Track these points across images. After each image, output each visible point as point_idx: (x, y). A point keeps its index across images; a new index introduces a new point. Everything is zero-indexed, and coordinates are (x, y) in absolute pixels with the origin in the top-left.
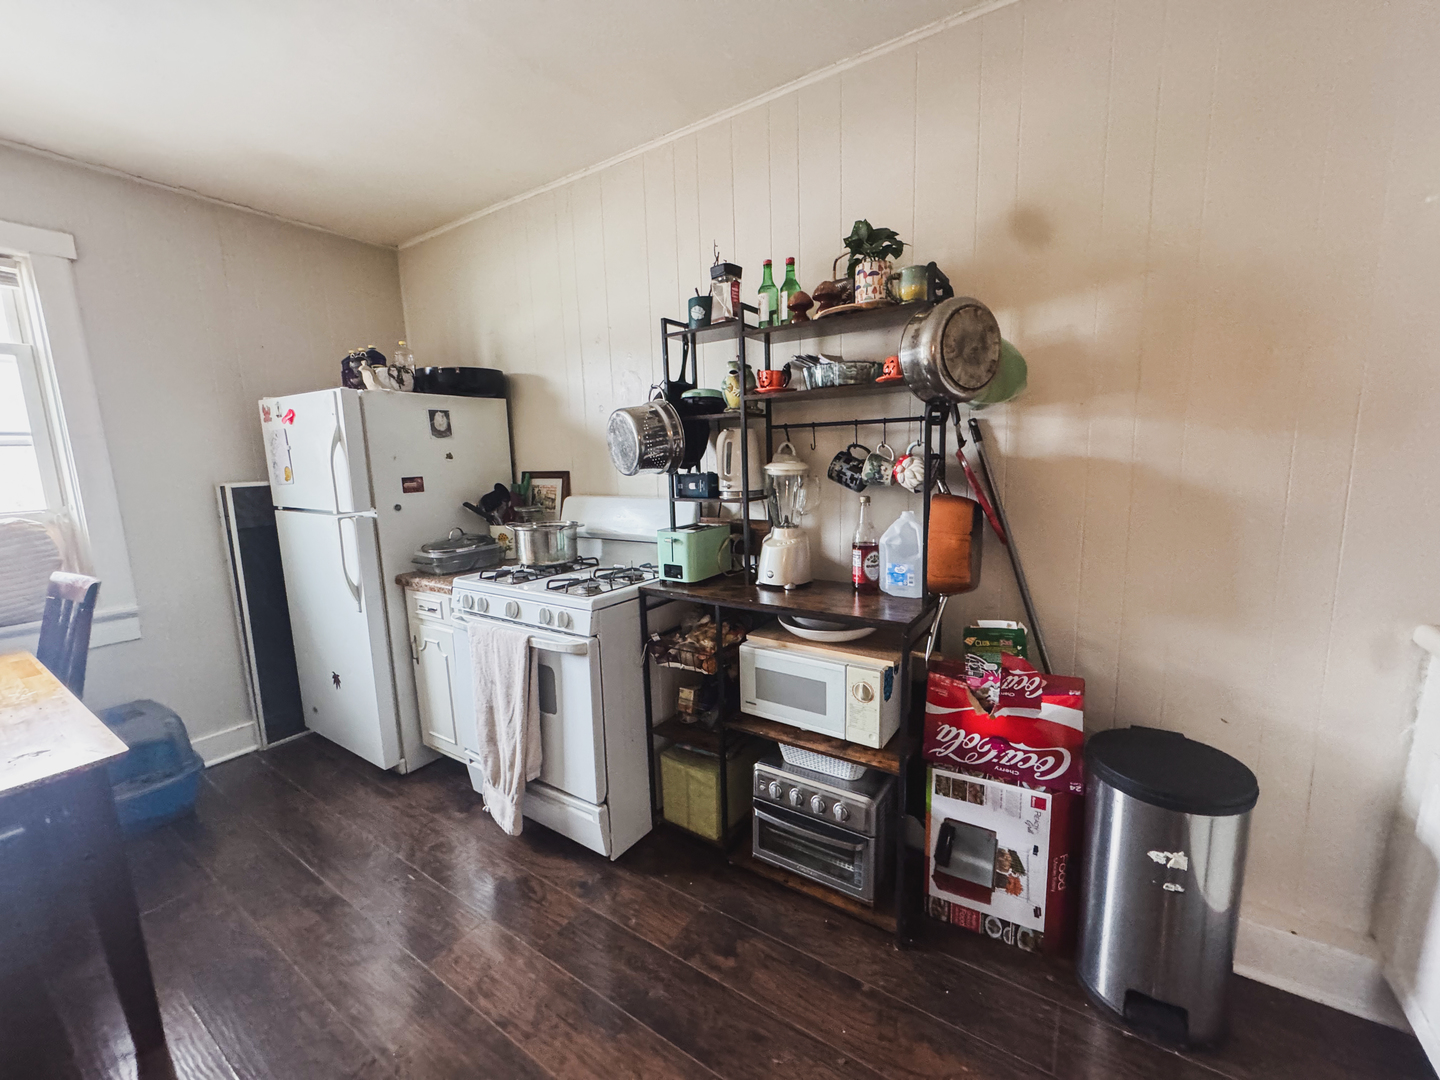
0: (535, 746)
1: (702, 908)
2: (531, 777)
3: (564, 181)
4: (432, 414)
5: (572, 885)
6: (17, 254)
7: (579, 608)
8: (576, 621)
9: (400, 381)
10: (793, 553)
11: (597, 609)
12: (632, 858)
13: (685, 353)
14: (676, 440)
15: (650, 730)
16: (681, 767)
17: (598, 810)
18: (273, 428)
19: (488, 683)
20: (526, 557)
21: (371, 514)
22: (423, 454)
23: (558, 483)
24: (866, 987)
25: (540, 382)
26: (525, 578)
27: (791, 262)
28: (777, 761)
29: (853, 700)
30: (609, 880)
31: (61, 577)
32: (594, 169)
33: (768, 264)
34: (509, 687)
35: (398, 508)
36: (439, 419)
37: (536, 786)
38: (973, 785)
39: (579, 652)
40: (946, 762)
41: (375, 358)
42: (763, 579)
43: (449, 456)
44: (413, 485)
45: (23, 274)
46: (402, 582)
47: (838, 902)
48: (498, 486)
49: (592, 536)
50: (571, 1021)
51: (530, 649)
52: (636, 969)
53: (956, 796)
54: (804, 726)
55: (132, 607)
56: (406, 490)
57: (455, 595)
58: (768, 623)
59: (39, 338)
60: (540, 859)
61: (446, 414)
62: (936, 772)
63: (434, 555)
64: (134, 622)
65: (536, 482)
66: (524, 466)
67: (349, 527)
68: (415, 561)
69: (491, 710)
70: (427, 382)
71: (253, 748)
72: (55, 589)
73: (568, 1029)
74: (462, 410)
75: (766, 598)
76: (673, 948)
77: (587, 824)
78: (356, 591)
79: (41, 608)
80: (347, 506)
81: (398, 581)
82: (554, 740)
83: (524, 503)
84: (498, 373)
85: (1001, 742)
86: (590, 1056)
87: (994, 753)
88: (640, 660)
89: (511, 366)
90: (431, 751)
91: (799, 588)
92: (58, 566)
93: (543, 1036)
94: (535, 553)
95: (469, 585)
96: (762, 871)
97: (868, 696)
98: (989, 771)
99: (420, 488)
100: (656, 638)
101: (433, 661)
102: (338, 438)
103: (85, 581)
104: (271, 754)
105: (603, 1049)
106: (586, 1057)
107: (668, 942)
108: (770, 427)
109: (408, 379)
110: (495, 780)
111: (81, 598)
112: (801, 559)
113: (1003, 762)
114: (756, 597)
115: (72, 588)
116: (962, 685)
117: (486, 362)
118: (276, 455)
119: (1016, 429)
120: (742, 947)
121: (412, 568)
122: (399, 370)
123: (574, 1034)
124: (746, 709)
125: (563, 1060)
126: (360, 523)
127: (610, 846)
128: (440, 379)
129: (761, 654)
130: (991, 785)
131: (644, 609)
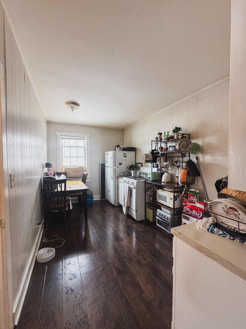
0: (129, 201)
2: (128, 206)
3: (144, 119)
4: (124, 154)
5: (131, 222)
6: (85, 137)
7: (135, 181)
8: (135, 184)
9: (120, 149)
10: (167, 177)
11: (137, 182)
12: (140, 222)
13: (156, 145)
14: (151, 158)
15: (145, 203)
16: (149, 209)
17: (135, 212)
18: (106, 155)
19: (125, 192)
20: (133, 175)
21: (115, 168)
22: (122, 159)
23: (141, 165)
24: (164, 243)
25: (140, 149)
26: (132, 178)
27: (168, 132)
28: (161, 209)
29: (170, 200)
30: (136, 223)
31: (85, 173)
32: (148, 118)
33: (165, 133)
34: (126, 192)
35: (118, 167)
36: (125, 155)
37: (129, 208)
38: (188, 217)
39: (134, 188)
40: (185, 213)
41: (118, 146)
42: (162, 181)
43: (126, 160)
44: (120, 164)
45: (86, 139)
46: (118, 178)
47: (167, 234)
48: (132, 165)
49: (144, 173)
51: (129, 187)
53: (186, 219)
54: (165, 204)
55: (90, 178)
56: (119, 165)
57: (123, 180)
58: (161, 187)
59: (86, 146)
60: (128, 219)
61: (126, 154)
62: (183, 214)
63: (122, 174)
64: (90, 179)
65: (138, 164)
66: (137, 162)
67: (112, 169)
68: (120, 175)
69: (124, 196)
70: (124, 149)
71: (99, 199)
72: (84, 174)
74: (128, 153)
75: (163, 184)
77: (134, 214)
78: (112, 178)
79: (82, 176)
80: (112, 167)
81: (117, 177)
82: (131, 201)
83: (136, 168)
84: (135, 148)
85: (191, 210)
87: (191, 212)
88: (144, 191)
89: (136, 146)
90: (119, 204)
91: (167, 183)
92: (84, 171)
94: (134, 175)
95: (124, 178)
96: (157, 228)
97: (171, 199)
98: (191, 215)
99: (121, 165)
100: (146, 188)
101: (120, 189)
102: (112, 157)
103: (86, 173)
104: (101, 201)
108: (167, 157)
109: (121, 149)
110: (124, 207)
111: (86, 175)
112: (169, 178)
113: (192, 214)
114: (161, 183)
115: (85, 174)
116: (188, 200)
117: (133, 146)
118: (106, 159)
119: (203, 158)
121: (119, 176)
122: (120, 148)
124: (157, 201)
126: (113, 169)
127: (137, 218)
128: (126, 149)
129: (160, 192)
130: (190, 217)
131: (145, 184)
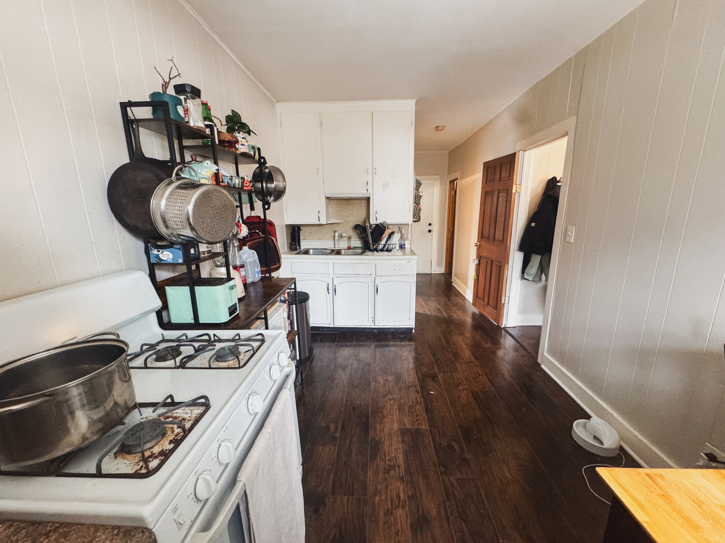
1: (309, 446)
50: (384, 457)
52: (351, 451)
73: (387, 456)
76: (335, 445)
86: (389, 443)
93: (394, 462)
105: (384, 441)
106: (390, 444)
107: (333, 448)
120: (323, 424)
123: (387, 453)
125: (396, 450)
